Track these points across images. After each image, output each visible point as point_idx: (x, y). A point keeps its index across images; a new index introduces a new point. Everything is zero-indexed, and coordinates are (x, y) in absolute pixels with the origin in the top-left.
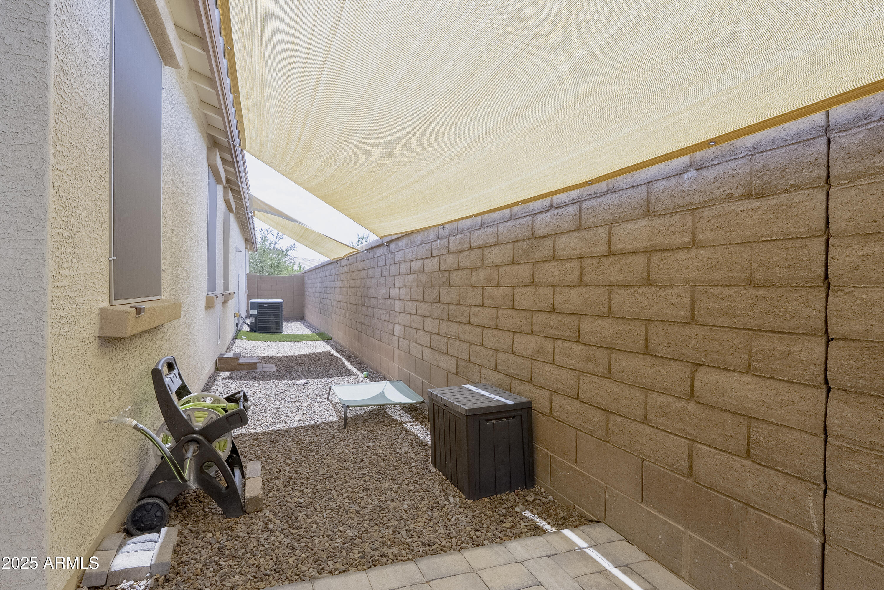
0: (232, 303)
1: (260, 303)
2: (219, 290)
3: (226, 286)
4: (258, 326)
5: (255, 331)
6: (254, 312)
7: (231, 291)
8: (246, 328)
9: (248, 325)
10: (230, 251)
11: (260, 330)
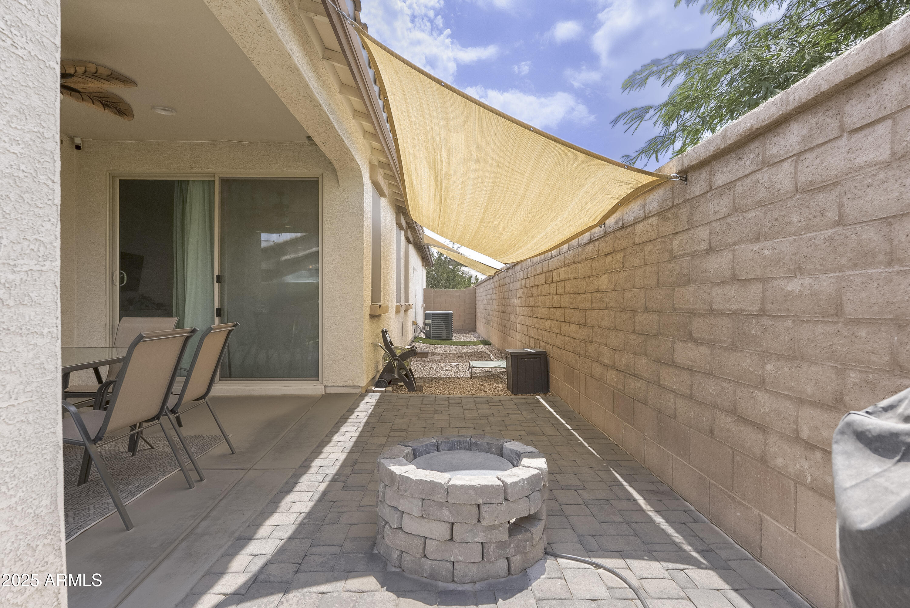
0: (411, 312)
1: (433, 314)
2: (403, 302)
3: (407, 300)
4: (432, 333)
5: (430, 338)
6: (429, 322)
7: (410, 303)
8: (422, 335)
9: (424, 333)
10: (409, 272)
11: (433, 337)
